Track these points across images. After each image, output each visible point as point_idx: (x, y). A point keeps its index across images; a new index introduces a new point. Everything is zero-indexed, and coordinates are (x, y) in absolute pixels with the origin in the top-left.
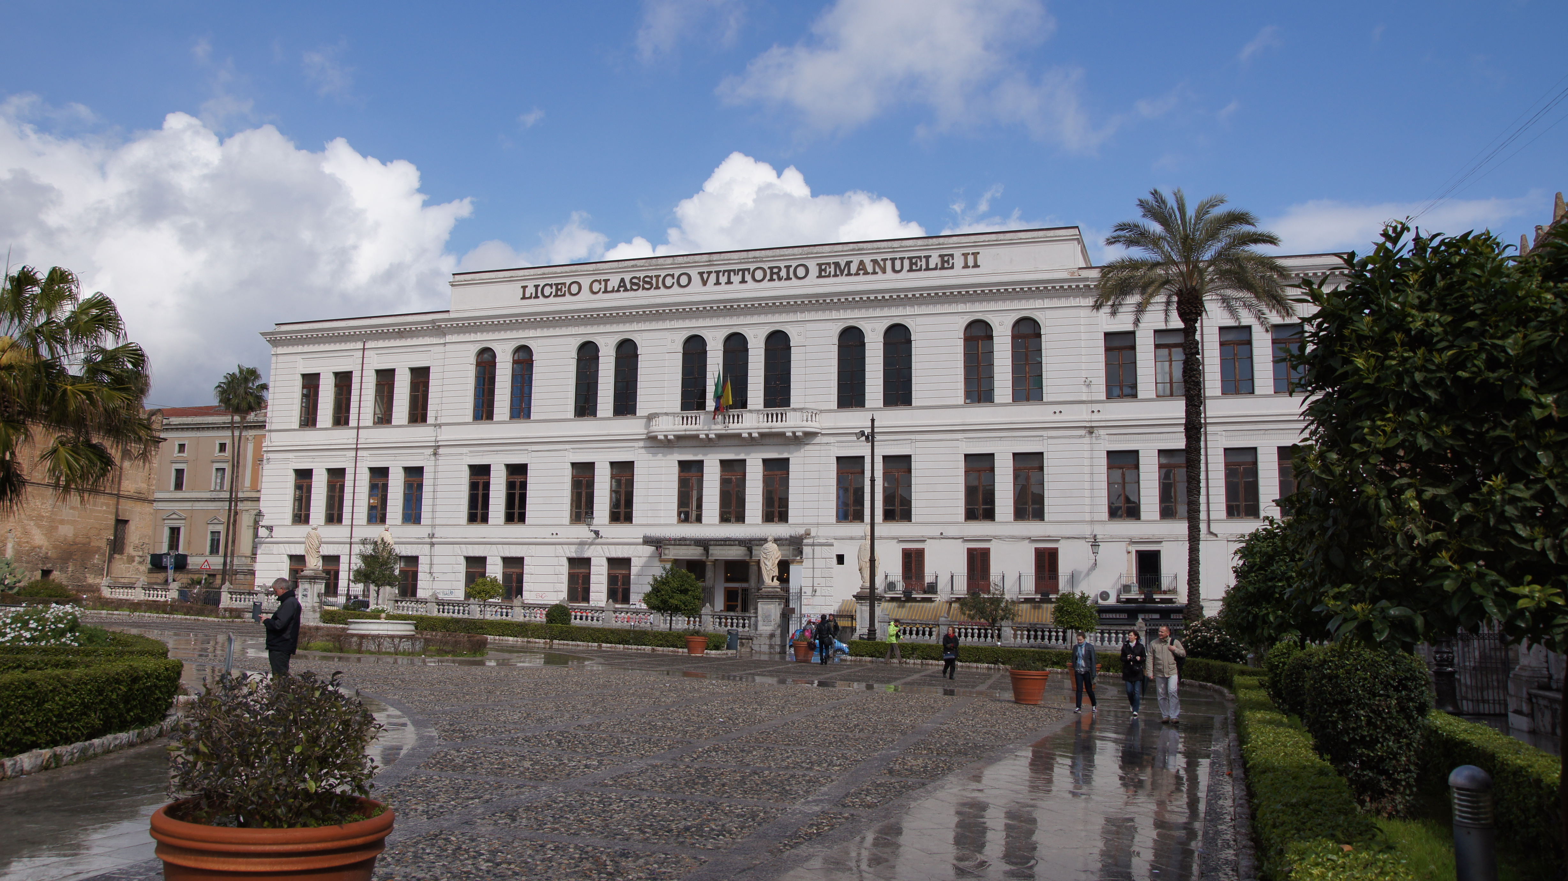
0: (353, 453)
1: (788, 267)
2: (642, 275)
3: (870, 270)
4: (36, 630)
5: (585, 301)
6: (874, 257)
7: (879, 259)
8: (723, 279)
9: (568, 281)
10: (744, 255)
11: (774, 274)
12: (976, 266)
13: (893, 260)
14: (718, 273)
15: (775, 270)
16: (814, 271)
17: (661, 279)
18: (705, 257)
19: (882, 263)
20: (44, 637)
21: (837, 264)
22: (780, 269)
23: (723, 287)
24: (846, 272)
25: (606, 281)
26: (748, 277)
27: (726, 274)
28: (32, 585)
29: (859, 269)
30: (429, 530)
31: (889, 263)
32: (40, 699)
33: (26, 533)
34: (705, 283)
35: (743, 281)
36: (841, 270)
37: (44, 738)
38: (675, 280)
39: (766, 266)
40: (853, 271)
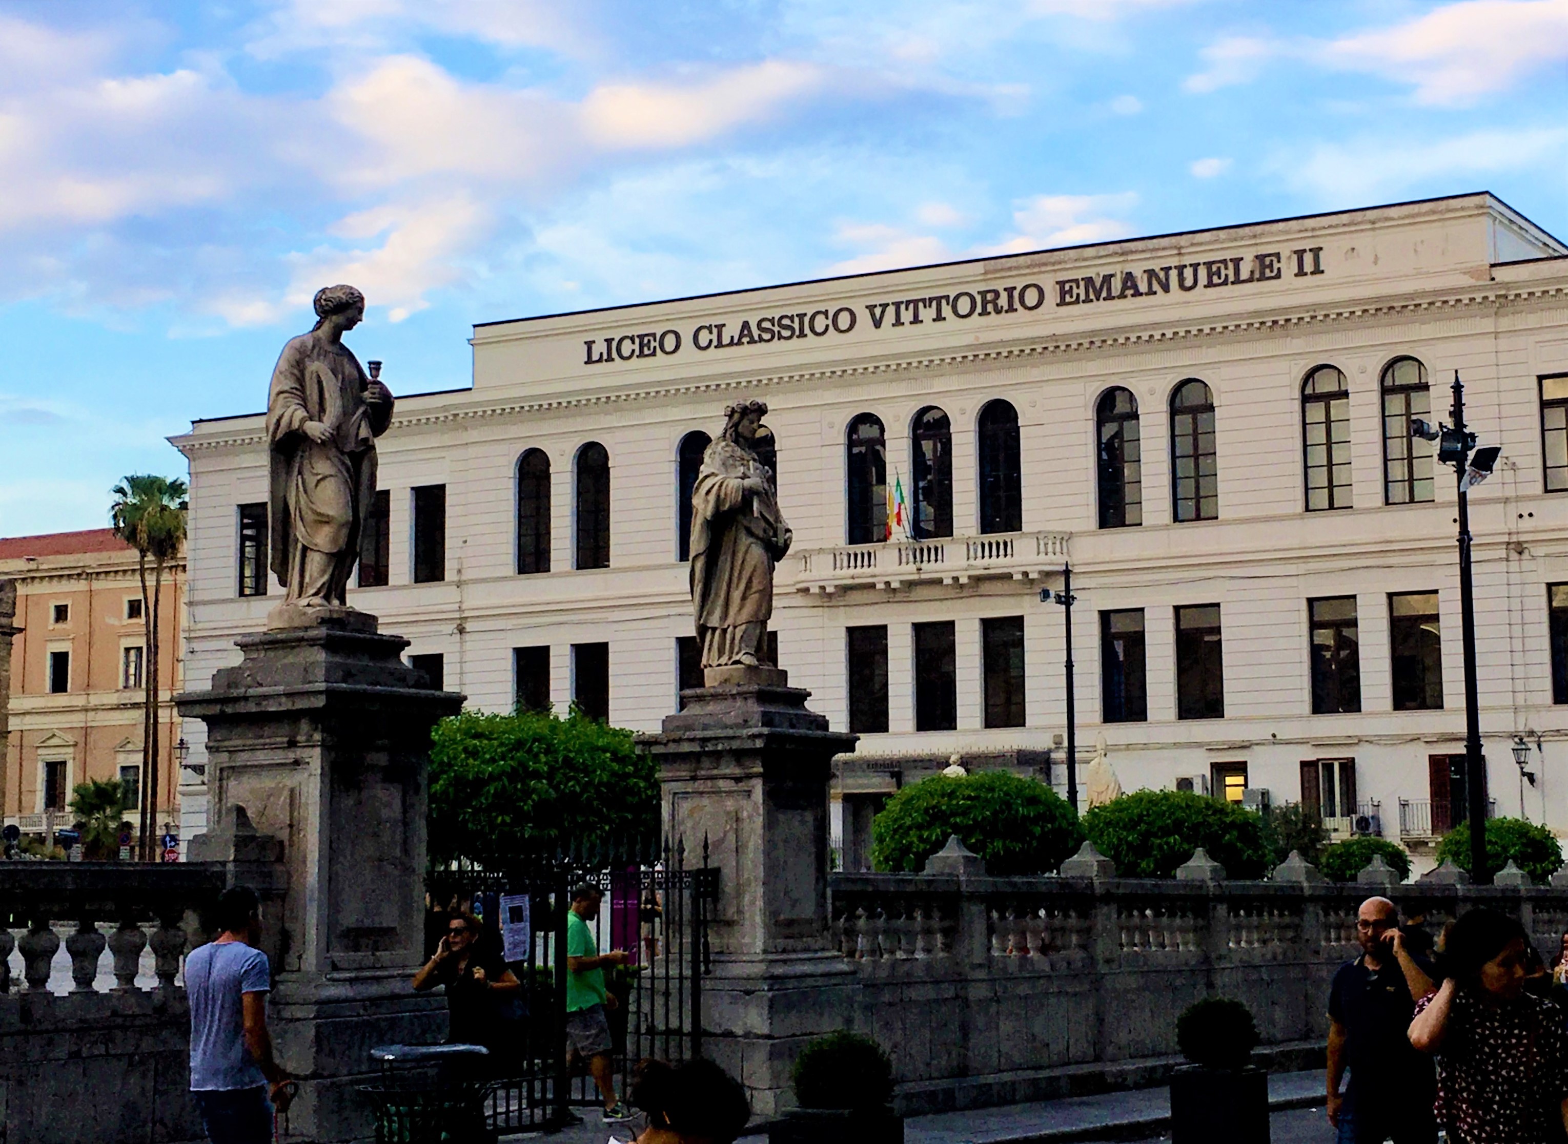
1: (1010, 291)
2: (776, 314)
3: (1143, 288)
5: (687, 362)
6: (1149, 265)
7: (1157, 270)
8: (907, 316)
9: (659, 331)
10: (938, 272)
11: (988, 303)
12: (1317, 271)
13: (1181, 269)
14: (897, 305)
15: (990, 297)
16: (1052, 294)
17: (807, 321)
18: (876, 280)
19: (1162, 275)
21: (1089, 281)
22: (997, 294)
23: (908, 330)
24: (1104, 294)
25: (720, 327)
26: (946, 310)
27: (911, 306)
29: (1125, 287)
31: (1174, 274)
34: (877, 324)
35: (939, 318)
36: (1096, 290)
38: (830, 322)
39: (974, 290)
40: (1116, 292)
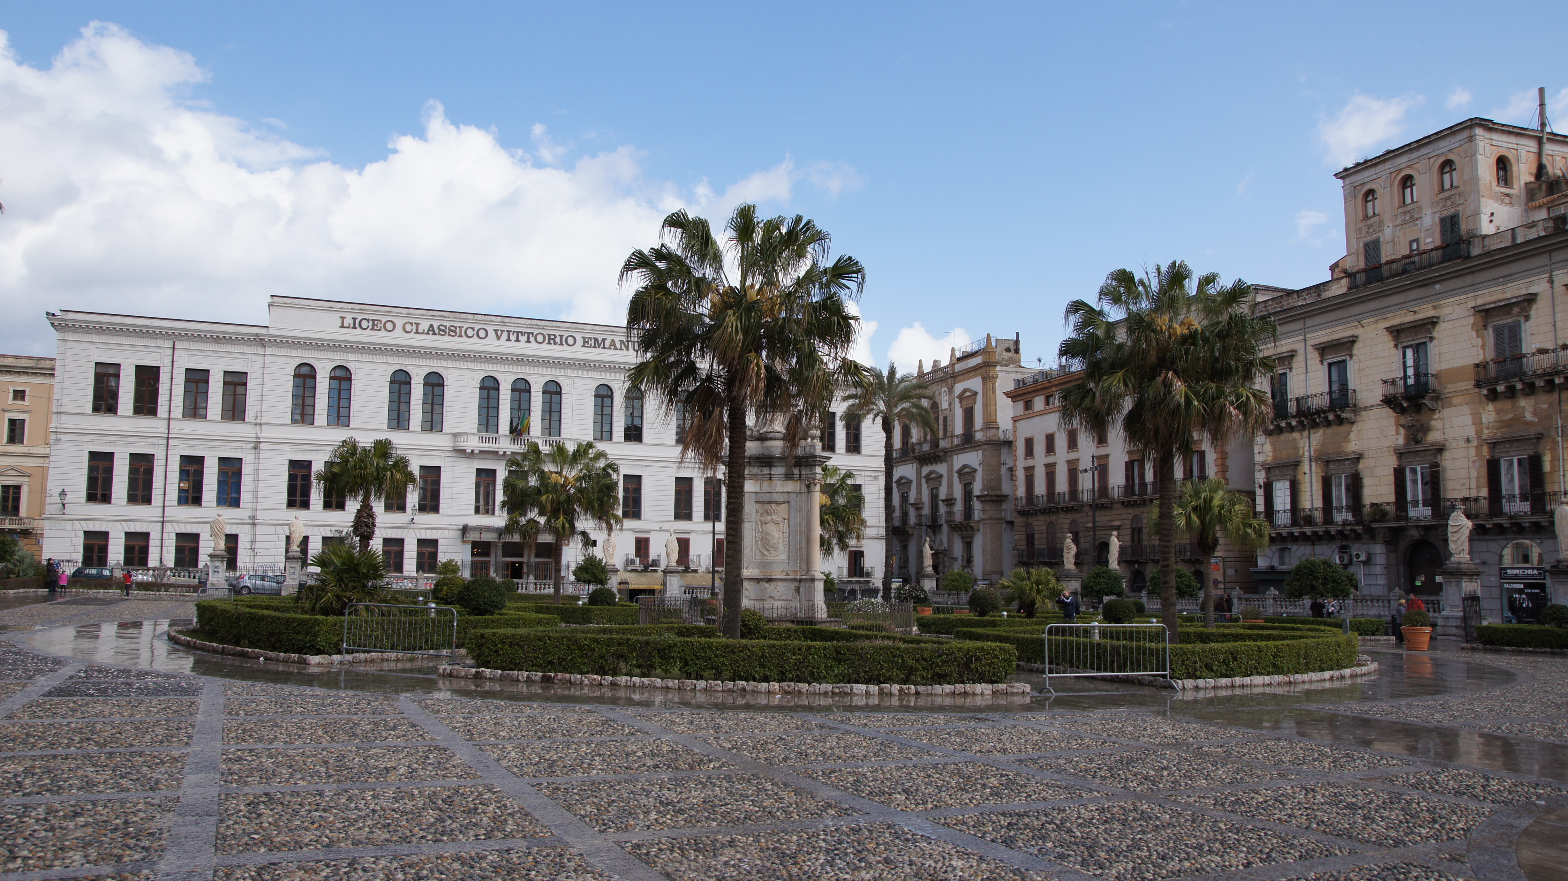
0: (164, 442)
1: (561, 336)
2: (448, 324)
3: (618, 346)
5: (397, 338)
6: (622, 338)
7: (625, 340)
8: (513, 337)
9: (384, 319)
10: (529, 322)
11: (551, 340)
13: (634, 342)
14: (509, 332)
15: (552, 337)
16: (580, 342)
17: (463, 330)
18: (499, 319)
21: (596, 340)
22: (555, 336)
23: (513, 343)
24: (596, 345)
25: (417, 324)
27: (515, 334)
29: (611, 345)
30: (250, 513)
31: (631, 344)
34: (498, 338)
35: (528, 341)
36: (599, 344)
38: (475, 332)
39: (545, 333)
40: (607, 345)
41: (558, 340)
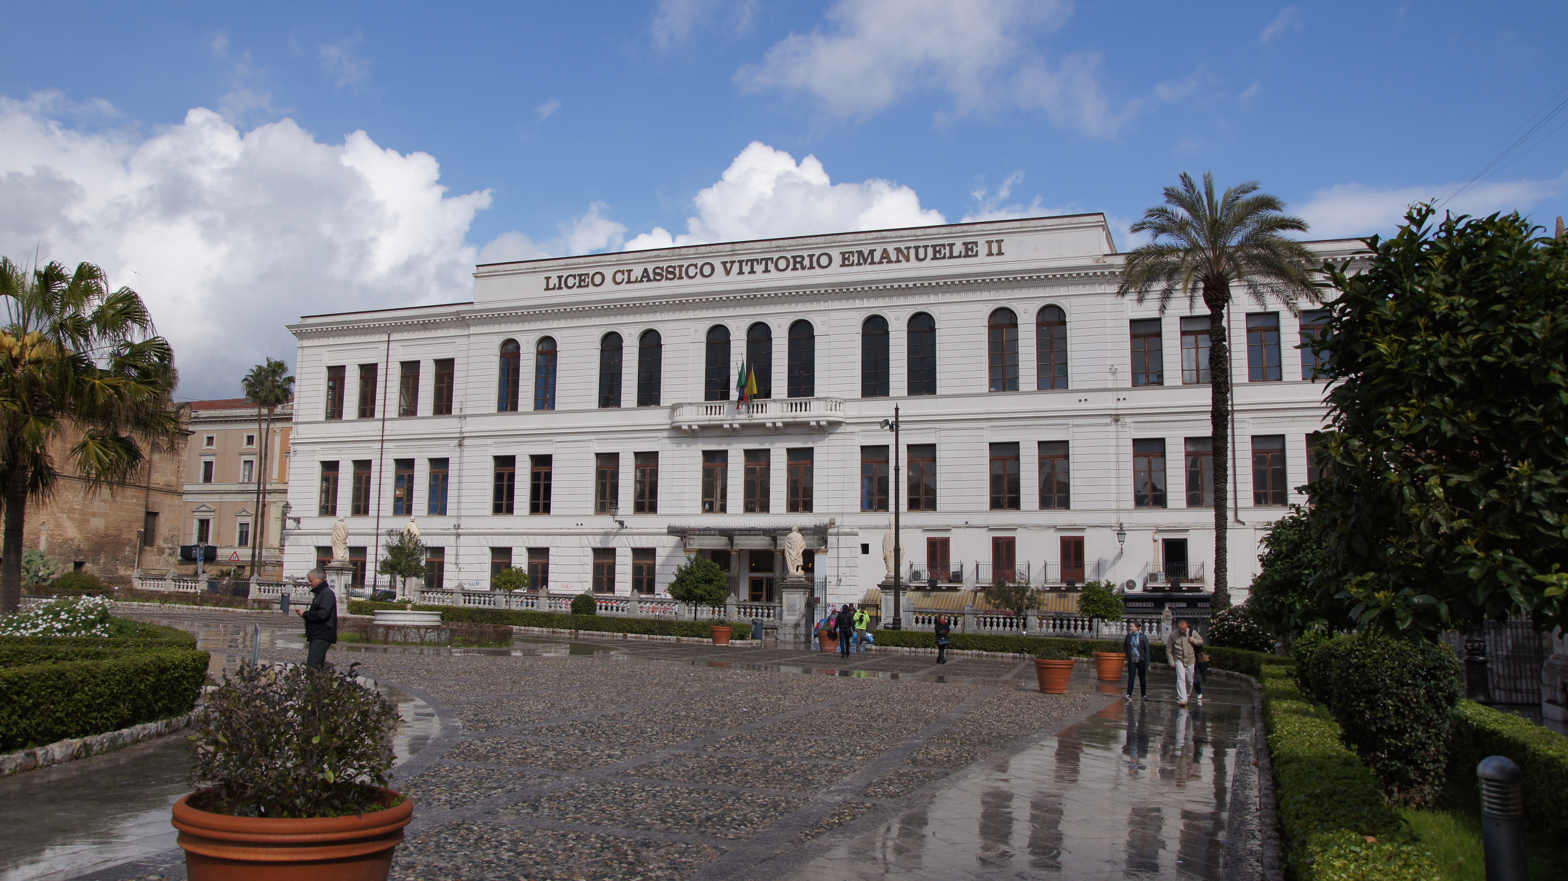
0: (379, 445)
1: (811, 256)
2: (665, 265)
3: (893, 258)
4: (67, 621)
5: (608, 291)
6: (898, 245)
7: (903, 248)
8: (746, 269)
9: (591, 272)
10: (767, 244)
11: (797, 263)
12: (1000, 253)
13: (917, 248)
14: (741, 262)
15: (798, 259)
16: (837, 259)
17: (684, 269)
18: (729, 247)
19: (905, 251)
20: (75, 628)
21: (860, 253)
22: (803, 258)
23: (747, 277)
24: (869, 260)
25: (629, 271)
26: (771, 267)
27: (749, 263)
28: (66, 577)
29: (882, 258)
30: (454, 521)
31: (912, 251)
32: (70, 689)
33: (59, 525)
34: (728, 273)
35: (767, 271)
36: (864, 258)
37: (74, 727)
38: (698, 270)
39: (789, 255)
40: (876, 260)
41: (806, 262)
